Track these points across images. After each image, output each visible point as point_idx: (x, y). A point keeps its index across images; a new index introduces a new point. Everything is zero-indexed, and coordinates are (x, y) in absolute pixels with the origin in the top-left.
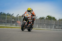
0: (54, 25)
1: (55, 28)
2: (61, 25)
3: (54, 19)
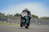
0: (37, 22)
1: (38, 24)
2: (42, 22)
3: (37, 17)
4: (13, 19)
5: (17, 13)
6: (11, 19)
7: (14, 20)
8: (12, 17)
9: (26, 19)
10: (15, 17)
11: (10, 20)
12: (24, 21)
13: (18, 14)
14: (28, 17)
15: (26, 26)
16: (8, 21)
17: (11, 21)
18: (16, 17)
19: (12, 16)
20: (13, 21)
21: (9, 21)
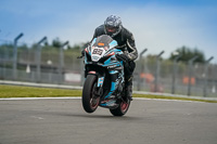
4: (163, 74)
5: (184, 48)
6: (155, 76)
7: (170, 80)
8: (159, 63)
9: (113, 73)
10: (175, 63)
11: (151, 78)
12: (101, 81)
13: (189, 53)
14: (120, 63)
15: (112, 104)
16: (144, 84)
17: (155, 82)
18: (180, 63)
19: (161, 59)
20: (163, 83)
21: (147, 81)
